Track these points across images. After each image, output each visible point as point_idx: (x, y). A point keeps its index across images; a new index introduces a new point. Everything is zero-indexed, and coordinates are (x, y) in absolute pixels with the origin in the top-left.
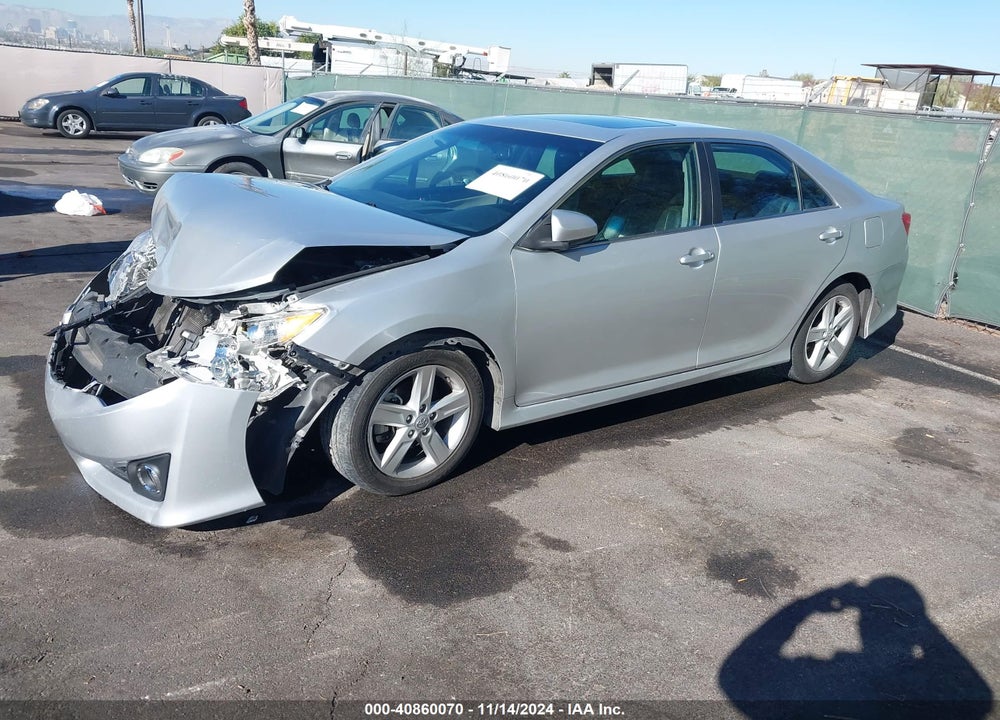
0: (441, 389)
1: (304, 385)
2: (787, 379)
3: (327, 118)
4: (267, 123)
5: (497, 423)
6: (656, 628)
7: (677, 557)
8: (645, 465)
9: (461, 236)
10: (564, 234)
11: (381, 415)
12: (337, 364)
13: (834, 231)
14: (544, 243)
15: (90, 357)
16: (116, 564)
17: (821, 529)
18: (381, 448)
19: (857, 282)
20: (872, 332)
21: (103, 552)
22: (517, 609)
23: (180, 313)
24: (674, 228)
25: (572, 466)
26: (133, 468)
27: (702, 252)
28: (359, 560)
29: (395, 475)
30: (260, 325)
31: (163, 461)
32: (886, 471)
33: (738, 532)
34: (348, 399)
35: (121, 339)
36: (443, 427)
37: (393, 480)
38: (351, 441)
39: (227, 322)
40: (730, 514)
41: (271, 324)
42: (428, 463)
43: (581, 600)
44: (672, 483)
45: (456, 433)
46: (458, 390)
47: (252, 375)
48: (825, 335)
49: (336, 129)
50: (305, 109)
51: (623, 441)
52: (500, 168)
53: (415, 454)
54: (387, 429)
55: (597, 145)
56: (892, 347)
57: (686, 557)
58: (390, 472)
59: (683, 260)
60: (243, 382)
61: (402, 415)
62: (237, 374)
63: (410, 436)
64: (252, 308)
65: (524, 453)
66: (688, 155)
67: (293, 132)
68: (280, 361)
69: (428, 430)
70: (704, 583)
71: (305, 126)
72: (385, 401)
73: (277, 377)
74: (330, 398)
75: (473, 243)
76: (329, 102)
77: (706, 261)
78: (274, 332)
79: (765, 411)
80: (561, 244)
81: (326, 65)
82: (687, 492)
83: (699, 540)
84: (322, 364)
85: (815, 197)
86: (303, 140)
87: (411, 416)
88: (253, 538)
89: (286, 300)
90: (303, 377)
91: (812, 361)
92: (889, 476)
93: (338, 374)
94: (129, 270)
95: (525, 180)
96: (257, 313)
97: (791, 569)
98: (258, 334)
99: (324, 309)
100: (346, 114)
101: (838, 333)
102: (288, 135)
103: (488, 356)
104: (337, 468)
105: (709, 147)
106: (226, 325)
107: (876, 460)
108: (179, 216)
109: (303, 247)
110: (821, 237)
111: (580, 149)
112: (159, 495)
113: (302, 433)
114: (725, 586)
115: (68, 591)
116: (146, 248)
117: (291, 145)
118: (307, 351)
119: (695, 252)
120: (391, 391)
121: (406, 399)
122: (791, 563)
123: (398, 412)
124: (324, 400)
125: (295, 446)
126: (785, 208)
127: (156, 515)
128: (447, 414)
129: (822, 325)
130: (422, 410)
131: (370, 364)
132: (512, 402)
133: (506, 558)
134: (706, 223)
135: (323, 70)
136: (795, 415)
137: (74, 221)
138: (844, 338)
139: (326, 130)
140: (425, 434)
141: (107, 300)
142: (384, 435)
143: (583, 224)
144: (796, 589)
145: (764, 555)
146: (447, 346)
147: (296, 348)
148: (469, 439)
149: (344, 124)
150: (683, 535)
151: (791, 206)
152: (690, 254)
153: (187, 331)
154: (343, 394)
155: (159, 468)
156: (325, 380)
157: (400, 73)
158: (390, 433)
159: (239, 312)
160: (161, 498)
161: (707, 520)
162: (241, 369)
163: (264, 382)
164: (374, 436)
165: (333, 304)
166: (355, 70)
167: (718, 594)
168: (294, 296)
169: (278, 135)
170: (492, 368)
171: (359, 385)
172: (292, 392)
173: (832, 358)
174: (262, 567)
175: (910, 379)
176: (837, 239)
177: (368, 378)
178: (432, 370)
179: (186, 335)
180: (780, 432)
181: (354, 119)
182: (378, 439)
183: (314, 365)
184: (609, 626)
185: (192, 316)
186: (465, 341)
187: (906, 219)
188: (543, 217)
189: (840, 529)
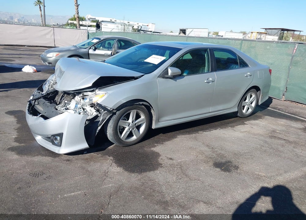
0: (138, 117)
1: (100, 115)
2: (237, 117)
3: (102, 43)
4: (84, 45)
5: (154, 127)
6: (199, 180)
7: (205, 162)
8: (196, 139)
9: (143, 74)
10: (172, 73)
11: (121, 123)
12: (109, 109)
13: (249, 74)
14: (166, 76)
15: (39, 108)
16: (48, 163)
17: (246, 155)
18: (121, 133)
19: (256, 88)
20: (262, 103)
21: (45, 160)
22: (160, 175)
23: (64, 96)
24: (203, 72)
25: (175, 139)
26: (52, 138)
27: (211, 79)
28: (116, 163)
29: (125, 141)
30: (88, 98)
31: (61, 135)
32: (265, 141)
33: (222, 156)
34: (112, 118)
35: (48, 102)
36: (138, 127)
37: (125, 142)
38: (113, 130)
39: (78, 98)
40: (220, 152)
41: (91, 98)
42: (134, 138)
43: (178, 173)
44: (203, 143)
45: (142, 129)
46: (143, 117)
47: (85, 112)
48: (248, 104)
49: (104, 47)
50: (95, 41)
51: (189, 133)
52: (154, 56)
53: (130, 135)
54: (123, 128)
55: (181, 49)
56: (268, 108)
57: (207, 162)
58: (124, 140)
59: (205, 81)
60: (83, 114)
61: (127, 124)
62: (81, 111)
63: (129, 130)
64: (85, 94)
65: (161, 136)
66: (207, 52)
67: (92, 48)
68: (93, 108)
69: (134, 128)
70: (212, 169)
71: (95, 46)
72: (122, 119)
73: (92, 112)
74: (107, 118)
75: (146, 76)
76: (102, 39)
77: (212, 82)
78: (92, 100)
79: (230, 125)
80: (171, 76)
81: (100, 29)
82: (207, 146)
83: (211, 158)
84: (105, 108)
85: (243, 64)
86: (95, 50)
87: (129, 124)
88: (86, 157)
89: (95, 91)
90: (100, 113)
91: (244, 111)
92: (266, 142)
93: (109, 111)
94: (48, 85)
95: (161, 59)
96: (87, 95)
97: (237, 165)
98: (87, 101)
99: (106, 94)
100: (107, 42)
101: (251, 103)
102: (90, 48)
103: (151, 107)
104: (109, 138)
105: (213, 50)
106: (78, 99)
107: (262, 138)
108: (63, 69)
109: (100, 76)
110: (245, 75)
111: (176, 50)
112: (60, 145)
113: (99, 128)
114: (218, 169)
115: (36, 170)
116: (53, 79)
117: (91, 51)
118: (101, 105)
119: (209, 79)
120: (124, 117)
121: (128, 120)
122: (237, 164)
123: (126, 123)
124: (106, 119)
125: (97, 131)
126: (235, 68)
127: (59, 151)
128: (139, 124)
129: (247, 101)
130: (132, 122)
131: (118, 109)
132: (158, 121)
133: (157, 162)
134: (212, 71)
135: (100, 30)
136: (239, 126)
137: (28, 74)
138: (253, 105)
139: (101, 47)
140: (133, 129)
141: (43, 93)
142: (122, 129)
143: (177, 71)
144: (238, 170)
145: (229, 162)
146: (140, 104)
147: (98, 104)
148: (146, 131)
149: (106, 45)
150: (206, 157)
151: (237, 67)
152: (208, 80)
153: (66, 100)
154: (111, 117)
155: (60, 137)
156: (106, 113)
157: (123, 31)
158: (124, 128)
159: (81, 95)
160: (60, 146)
161: (213, 153)
162: (82, 110)
163: (89, 114)
164: (119, 129)
165: (108, 92)
166: (109, 30)
167: (216, 172)
168: (97, 90)
169: (87, 49)
170: (152, 111)
171: (115, 115)
172: (97, 117)
173: (250, 110)
174: (89, 164)
175: (273, 117)
176: (250, 76)
177: (118, 113)
178: (135, 111)
179: (66, 102)
180: (235, 131)
181: (109, 44)
182: (120, 130)
183: (103, 109)
184: (186, 179)
185: (68, 97)
186: (144, 103)
187: (270, 71)
188: (166, 69)
189: (251, 156)
